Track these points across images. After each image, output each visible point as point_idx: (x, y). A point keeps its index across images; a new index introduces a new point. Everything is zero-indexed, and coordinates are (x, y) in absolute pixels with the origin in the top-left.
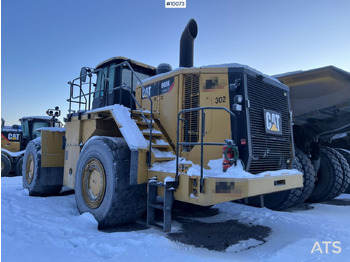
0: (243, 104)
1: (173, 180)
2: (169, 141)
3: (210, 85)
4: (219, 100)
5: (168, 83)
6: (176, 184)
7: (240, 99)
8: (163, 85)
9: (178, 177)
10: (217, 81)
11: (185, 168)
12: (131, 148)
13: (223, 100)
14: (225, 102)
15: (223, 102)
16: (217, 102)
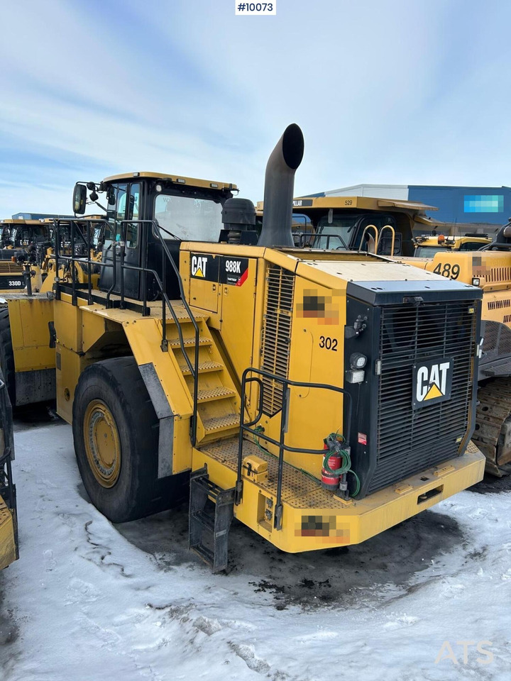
0: (367, 368)
7: (361, 361)
11: (253, 472)
12: (159, 414)
13: (333, 344)
14: (336, 350)
15: (333, 349)
16: (322, 345)
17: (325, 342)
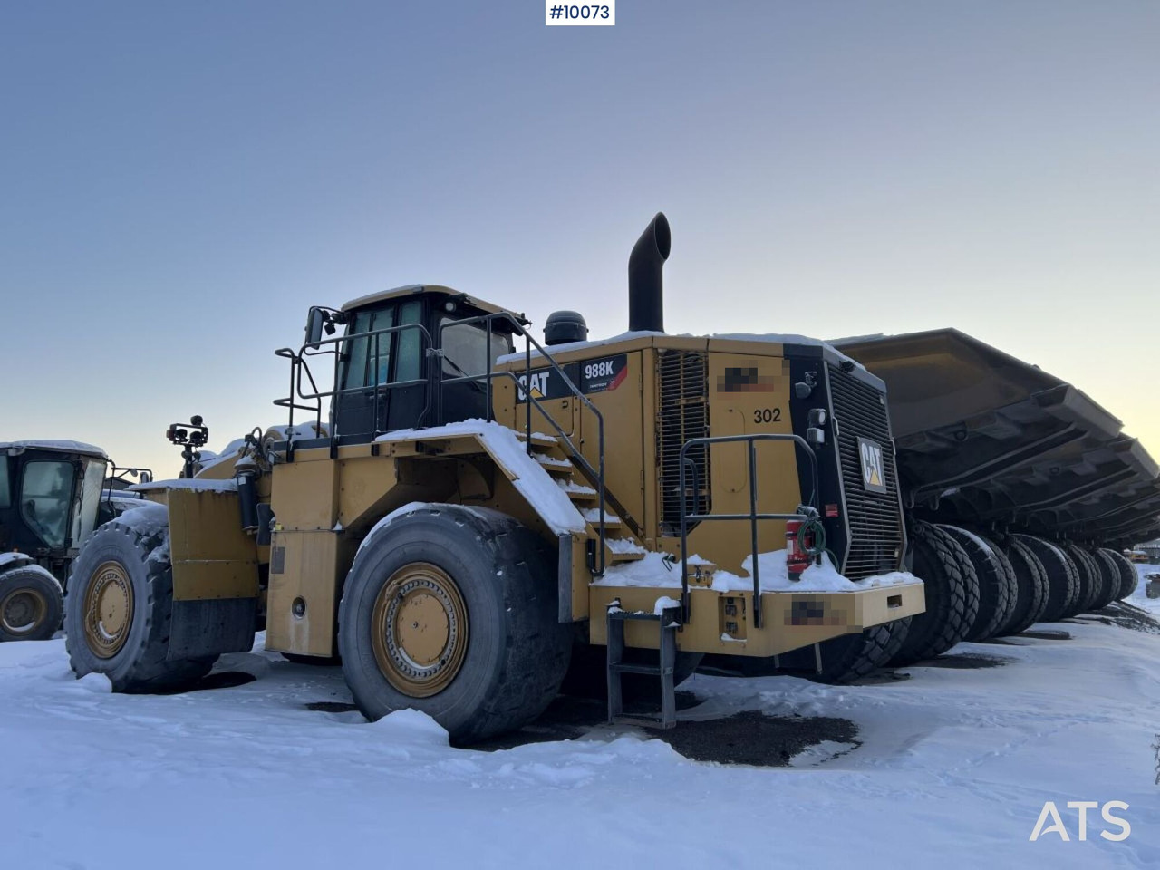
0: (827, 427)
1: (674, 604)
2: (620, 511)
3: (738, 379)
4: (761, 416)
5: (607, 368)
6: (681, 614)
7: (822, 419)
8: (591, 372)
9: (685, 597)
10: (754, 371)
11: (704, 575)
12: (557, 531)
13: (774, 416)
14: (779, 420)
15: (775, 420)
16: (758, 420)
17: (762, 416)
